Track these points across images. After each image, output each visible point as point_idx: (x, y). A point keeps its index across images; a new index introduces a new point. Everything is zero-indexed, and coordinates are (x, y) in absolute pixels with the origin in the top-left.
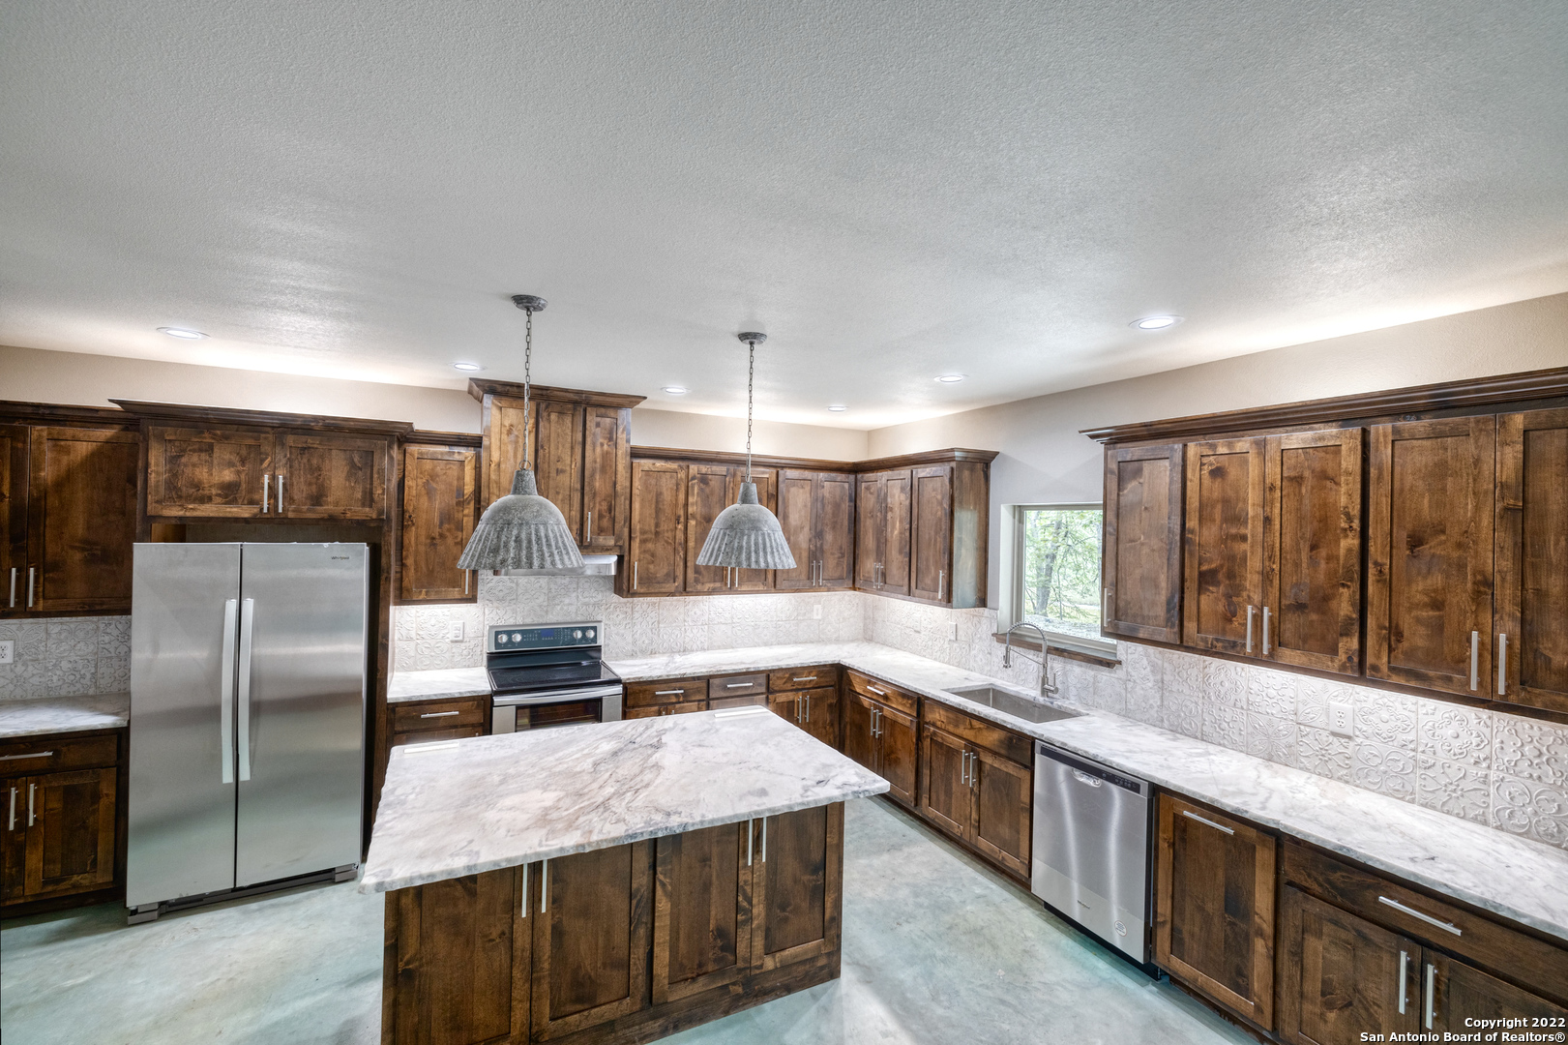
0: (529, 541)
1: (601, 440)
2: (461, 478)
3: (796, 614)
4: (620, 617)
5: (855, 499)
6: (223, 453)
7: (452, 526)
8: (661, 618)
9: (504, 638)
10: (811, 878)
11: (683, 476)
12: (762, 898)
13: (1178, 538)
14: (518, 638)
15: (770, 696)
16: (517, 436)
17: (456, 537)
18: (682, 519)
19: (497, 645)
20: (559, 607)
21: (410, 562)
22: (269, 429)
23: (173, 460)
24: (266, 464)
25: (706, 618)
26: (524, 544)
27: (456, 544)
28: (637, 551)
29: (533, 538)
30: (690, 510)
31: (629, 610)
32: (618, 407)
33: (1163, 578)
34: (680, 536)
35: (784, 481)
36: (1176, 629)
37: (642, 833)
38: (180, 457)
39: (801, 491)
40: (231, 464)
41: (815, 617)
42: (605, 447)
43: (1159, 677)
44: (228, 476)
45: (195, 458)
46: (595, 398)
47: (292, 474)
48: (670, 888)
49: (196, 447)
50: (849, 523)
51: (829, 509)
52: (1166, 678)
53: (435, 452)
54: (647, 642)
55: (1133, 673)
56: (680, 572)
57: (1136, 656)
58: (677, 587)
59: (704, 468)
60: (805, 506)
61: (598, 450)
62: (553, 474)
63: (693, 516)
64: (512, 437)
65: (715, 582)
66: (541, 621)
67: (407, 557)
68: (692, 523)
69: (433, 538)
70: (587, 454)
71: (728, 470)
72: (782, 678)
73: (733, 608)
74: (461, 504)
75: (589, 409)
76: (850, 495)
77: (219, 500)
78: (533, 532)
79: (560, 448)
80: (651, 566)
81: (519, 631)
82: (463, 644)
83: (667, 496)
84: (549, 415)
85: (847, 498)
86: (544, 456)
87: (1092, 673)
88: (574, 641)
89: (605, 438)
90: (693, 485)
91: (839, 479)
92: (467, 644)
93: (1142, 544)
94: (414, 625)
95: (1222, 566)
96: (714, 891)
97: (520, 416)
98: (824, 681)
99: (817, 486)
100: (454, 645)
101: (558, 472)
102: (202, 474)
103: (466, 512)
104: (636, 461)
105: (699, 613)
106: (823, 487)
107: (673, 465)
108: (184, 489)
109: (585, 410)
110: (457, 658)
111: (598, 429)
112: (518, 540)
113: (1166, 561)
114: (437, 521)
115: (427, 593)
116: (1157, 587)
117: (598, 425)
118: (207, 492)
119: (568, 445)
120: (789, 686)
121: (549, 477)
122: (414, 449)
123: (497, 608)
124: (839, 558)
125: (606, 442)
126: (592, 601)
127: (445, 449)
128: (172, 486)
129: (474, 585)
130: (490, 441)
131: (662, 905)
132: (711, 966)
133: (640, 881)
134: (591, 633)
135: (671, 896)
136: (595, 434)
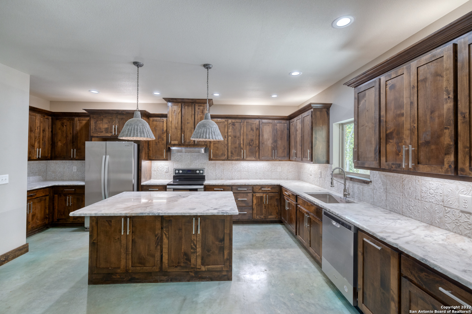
0: (131, 130)
1: (200, 113)
2: (163, 126)
3: (271, 169)
4: (212, 168)
5: (289, 129)
6: (105, 121)
7: (161, 139)
8: (224, 168)
9: (177, 172)
10: (219, 243)
11: (227, 123)
12: (200, 246)
13: (378, 121)
14: (181, 172)
15: (254, 194)
16: (176, 114)
17: (162, 142)
18: (226, 137)
19: (176, 173)
20: (193, 164)
21: (151, 149)
22: (114, 114)
23: (96, 123)
24: (114, 123)
25: (239, 169)
26: (130, 131)
27: (162, 144)
28: (212, 147)
29: (133, 129)
30: (229, 134)
31: (214, 166)
32: (205, 103)
33: (373, 139)
34: (226, 142)
35: (262, 124)
36: (378, 161)
37: (145, 213)
38: (97, 122)
39: (268, 127)
40: (107, 123)
41: (278, 171)
42: (201, 115)
43: (385, 187)
44: (106, 126)
45: (100, 122)
46: (197, 101)
47: (119, 125)
48: (168, 236)
49: (100, 119)
50: (287, 138)
51: (279, 133)
52: (388, 187)
53: (157, 119)
54: (220, 175)
55: (376, 186)
56: (226, 153)
57: (377, 178)
58: (225, 158)
59: (233, 121)
60: (270, 132)
61: (199, 116)
62: (186, 124)
63: (230, 136)
64: (175, 114)
65: (238, 156)
66: (189, 168)
67: (150, 147)
68: (230, 138)
69: (156, 143)
70: (196, 118)
71: (241, 121)
72: (258, 188)
73: (248, 166)
74: (163, 133)
75: (196, 104)
76: (287, 128)
77: (104, 132)
78: (133, 127)
79: (188, 116)
80: (217, 151)
81: (181, 170)
82: (168, 173)
84: (185, 107)
85: (286, 129)
86: (184, 119)
87: (362, 187)
88: (196, 173)
89: (201, 112)
90: (230, 126)
91: (283, 122)
92: (169, 173)
93: (366, 126)
94: (156, 167)
95: (395, 129)
96: (183, 240)
97: (176, 108)
98: (273, 190)
99: (274, 125)
100: (166, 173)
101: (188, 123)
102: (101, 126)
103: (164, 135)
105: (236, 167)
106: (277, 125)
107: (223, 120)
108: (98, 129)
109: (195, 105)
110: (167, 177)
111: (199, 110)
112: (128, 130)
113: (374, 132)
115: (155, 157)
116: (371, 144)
117: (199, 109)
118: (102, 130)
119: (190, 115)
120: (260, 191)
121: (185, 125)
122: (151, 119)
123: (177, 163)
124: (283, 149)
125: (201, 114)
126: (203, 162)
127: (159, 118)
128: (95, 129)
129: (167, 156)
130: (169, 116)
131: (165, 240)
132: (182, 264)
133: (158, 232)
134: (201, 172)
135: (168, 238)
136: (198, 112)
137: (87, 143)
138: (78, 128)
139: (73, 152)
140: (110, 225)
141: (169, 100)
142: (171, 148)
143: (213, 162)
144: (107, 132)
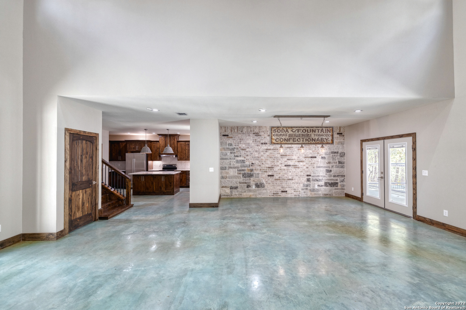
2: (157, 146)
4: (179, 164)
6: (133, 144)
7: (157, 152)
9: (164, 166)
10: (170, 184)
12: (164, 185)
14: (166, 166)
18: (185, 150)
19: (163, 166)
20: (172, 162)
21: (152, 156)
22: (137, 142)
23: (129, 145)
24: (137, 145)
27: (157, 154)
28: (179, 154)
31: (181, 163)
32: (175, 136)
34: (185, 152)
42: (174, 141)
44: (133, 147)
47: (139, 146)
49: (131, 144)
56: (185, 157)
59: (188, 143)
63: (187, 150)
64: (162, 141)
66: (169, 164)
69: (155, 153)
70: (171, 142)
75: (171, 136)
79: (168, 141)
80: (181, 156)
83: (183, 147)
84: (166, 138)
86: (166, 143)
88: (173, 166)
90: (187, 145)
92: (161, 166)
94: (155, 164)
96: (159, 183)
97: (163, 138)
102: (131, 147)
103: (158, 150)
104: (178, 143)
107: (184, 143)
114: (155, 151)
115: (154, 159)
117: (172, 138)
122: (152, 143)
123: (164, 162)
126: (175, 161)
127: (156, 142)
128: (129, 148)
129: (159, 159)
130: (160, 141)
131: (154, 183)
132: (159, 190)
133: (152, 180)
134: (175, 166)
135: (155, 182)
136: (172, 140)
137: (127, 154)
138: (121, 147)
139: (120, 158)
140: (138, 178)
141: (159, 135)
142: (161, 155)
143: (179, 161)
144: (134, 149)
